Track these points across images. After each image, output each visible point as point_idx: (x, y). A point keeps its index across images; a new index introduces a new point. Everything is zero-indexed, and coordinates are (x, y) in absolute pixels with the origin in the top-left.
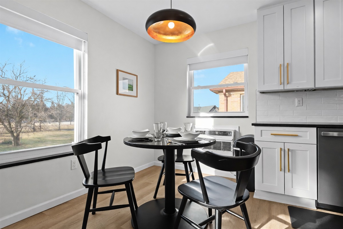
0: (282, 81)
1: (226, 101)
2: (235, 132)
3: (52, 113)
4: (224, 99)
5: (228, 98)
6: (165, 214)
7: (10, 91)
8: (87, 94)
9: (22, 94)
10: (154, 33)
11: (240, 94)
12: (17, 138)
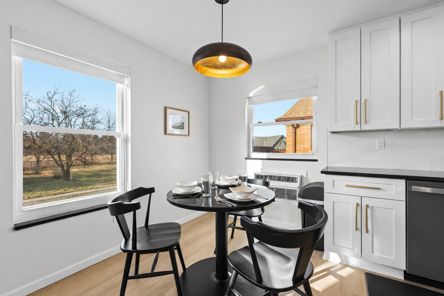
0: (359, 120)
1: (294, 133)
2: (302, 178)
3: (103, 146)
4: (292, 131)
5: (297, 129)
6: (215, 280)
7: (60, 122)
8: (130, 136)
9: (72, 125)
10: (203, 67)
11: (310, 126)
12: (67, 173)
